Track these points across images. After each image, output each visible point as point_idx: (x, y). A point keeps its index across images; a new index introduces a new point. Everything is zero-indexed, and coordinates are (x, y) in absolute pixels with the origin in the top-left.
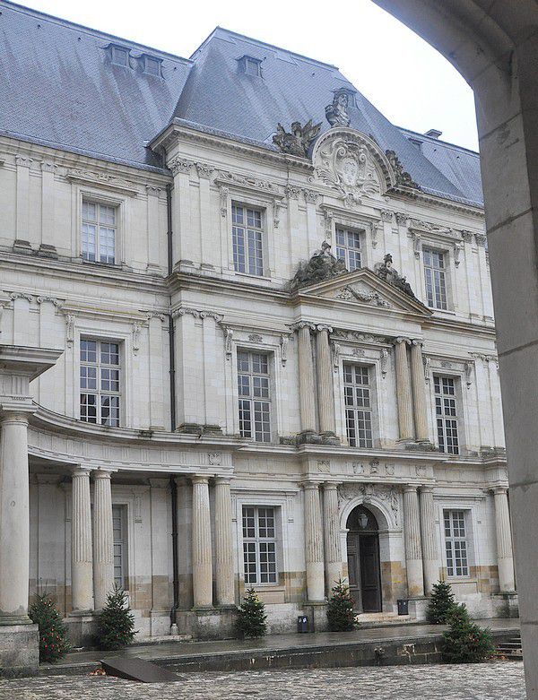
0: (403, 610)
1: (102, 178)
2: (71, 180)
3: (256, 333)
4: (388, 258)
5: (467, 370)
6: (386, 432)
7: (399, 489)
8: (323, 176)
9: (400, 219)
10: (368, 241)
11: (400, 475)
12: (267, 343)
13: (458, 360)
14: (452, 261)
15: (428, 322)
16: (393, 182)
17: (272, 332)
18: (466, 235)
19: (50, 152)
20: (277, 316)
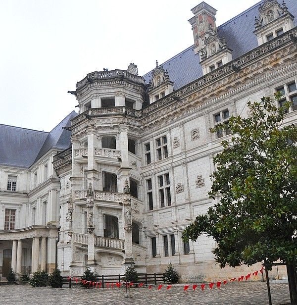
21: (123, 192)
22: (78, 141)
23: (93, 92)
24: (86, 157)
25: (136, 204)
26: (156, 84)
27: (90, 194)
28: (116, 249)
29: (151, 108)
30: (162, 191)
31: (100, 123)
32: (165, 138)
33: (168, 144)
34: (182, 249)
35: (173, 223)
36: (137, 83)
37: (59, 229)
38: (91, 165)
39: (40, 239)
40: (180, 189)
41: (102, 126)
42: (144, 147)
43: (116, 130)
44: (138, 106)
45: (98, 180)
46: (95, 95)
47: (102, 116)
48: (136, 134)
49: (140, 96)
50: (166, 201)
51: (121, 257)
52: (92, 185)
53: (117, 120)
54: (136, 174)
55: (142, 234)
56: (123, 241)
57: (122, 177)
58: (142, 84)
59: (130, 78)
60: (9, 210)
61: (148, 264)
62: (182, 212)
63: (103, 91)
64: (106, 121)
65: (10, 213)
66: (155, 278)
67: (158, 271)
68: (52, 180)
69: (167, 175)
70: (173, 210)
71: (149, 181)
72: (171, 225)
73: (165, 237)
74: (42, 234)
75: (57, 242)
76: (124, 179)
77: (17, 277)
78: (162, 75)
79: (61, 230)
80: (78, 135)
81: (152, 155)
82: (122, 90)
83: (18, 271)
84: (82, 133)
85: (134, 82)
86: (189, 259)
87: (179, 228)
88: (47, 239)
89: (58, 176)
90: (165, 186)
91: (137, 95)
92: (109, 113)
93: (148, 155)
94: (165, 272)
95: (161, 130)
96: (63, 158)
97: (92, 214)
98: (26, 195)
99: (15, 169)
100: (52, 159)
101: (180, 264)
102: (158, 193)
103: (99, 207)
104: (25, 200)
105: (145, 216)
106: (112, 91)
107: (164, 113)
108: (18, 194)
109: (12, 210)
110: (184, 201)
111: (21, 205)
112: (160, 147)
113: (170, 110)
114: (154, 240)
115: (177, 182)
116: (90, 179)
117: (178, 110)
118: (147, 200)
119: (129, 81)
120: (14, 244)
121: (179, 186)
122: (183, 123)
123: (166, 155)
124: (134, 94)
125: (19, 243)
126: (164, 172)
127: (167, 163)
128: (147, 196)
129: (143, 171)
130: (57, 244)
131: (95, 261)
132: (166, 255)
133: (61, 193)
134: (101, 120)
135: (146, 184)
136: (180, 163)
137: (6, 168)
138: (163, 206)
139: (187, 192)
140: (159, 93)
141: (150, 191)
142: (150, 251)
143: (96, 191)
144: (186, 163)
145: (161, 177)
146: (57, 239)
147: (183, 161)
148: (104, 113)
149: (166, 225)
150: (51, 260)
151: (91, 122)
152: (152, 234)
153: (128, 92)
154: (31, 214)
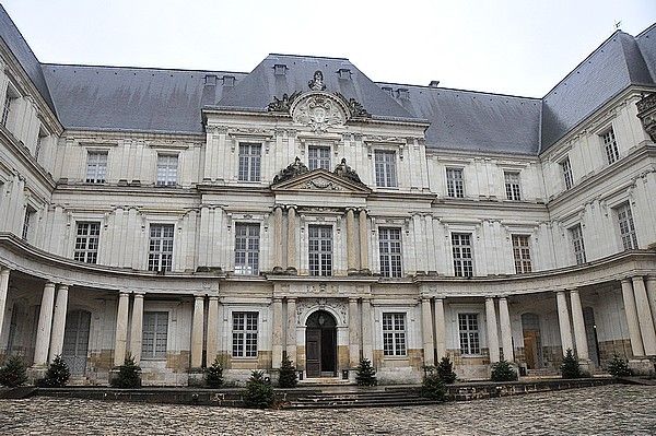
0: (345, 376)
1: (168, 143)
2: (151, 146)
3: (248, 213)
4: (344, 161)
5: (407, 224)
6: (339, 266)
7: (345, 300)
8: (300, 120)
9: (358, 137)
10: (332, 152)
11: (343, 292)
12: (256, 218)
13: (398, 218)
14: (398, 157)
15: (371, 196)
16: (349, 116)
17: (259, 212)
18: (410, 140)
19: (141, 135)
20: (264, 203)
65: (520, 242)
68: (650, 151)
77: (584, 367)
83: (582, 353)
104: (543, 216)
108: (526, 206)
109: (522, 237)
111: (538, 226)
120: (561, 299)
125: (574, 296)
137: (498, 158)
154: (567, 242)
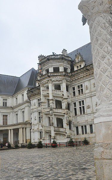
21: (65, 108)
22: (43, 86)
23: (50, 65)
24: (49, 94)
25: (70, 113)
26: (77, 61)
27: (51, 110)
28: (63, 132)
29: (76, 73)
30: (80, 108)
31: (54, 79)
32: (82, 85)
33: (83, 88)
34: (90, 132)
35: (86, 121)
36: (69, 60)
37: (31, 124)
38: (51, 97)
39: (23, 128)
40: (89, 107)
41: (55, 80)
42: (72, 89)
43: (61, 82)
44: (69, 71)
45: (54, 103)
46: (51, 66)
47: (54, 76)
48: (69, 83)
49: (70, 66)
50: (82, 112)
51: (65, 135)
52: (52, 106)
53: (61, 78)
54: (69, 100)
55: (72, 125)
56: (66, 129)
57: (64, 102)
58: (70, 60)
59: (65, 58)
60: (4, 115)
61: (75, 138)
62: (89, 117)
63: (54, 64)
64: (56, 78)
65: (5, 117)
66: (80, 143)
67: (79, 140)
68: (27, 102)
69: (83, 101)
70: (86, 116)
71: (75, 104)
72: (85, 122)
73: (82, 127)
74: (24, 126)
75: (31, 129)
76: (65, 103)
77: (12, 146)
78: (80, 57)
79: (32, 124)
80: (43, 84)
81: (76, 92)
82: (62, 64)
83: (12, 143)
84: (45, 83)
85: (67, 60)
86: (93, 135)
87: (88, 123)
88: (26, 128)
89: (29, 100)
90: (82, 106)
91: (68, 66)
92: (58, 74)
93: (74, 93)
94: (83, 141)
95: (80, 82)
96: (32, 92)
97: (52, 118)
98: (12, 108)
99: (6, 96)
100: (26, 92)
101: (89, 137)
102: (79, 109)
103: (55, 115)
104: (12, 110)
105: (73, 118)
106: (58, 64)
107: (82, 75)
108: (8, 108)
109: (6, 115)
110: (90, 112)
111: (10, 113)
112: (79, 89)
113: (85, 74)
114: (77, 128)
115: (87, 104)
116: (51, 103)
117: (88, 74)
118: (74, 111)
119: (66, 60)
120: (9, 131)
121: (88, 106)
122: (90, 80)
123: (82, 93)
124: (67, 65)
125: (12, 131)
126: (81, 100)
127: (83, 96)
128: (74, 110)
129: (72, 99)
130: (30, 130)
131: (54, 137)
132: (83, 134)
133: (32, 108)
134: (54, 78)
135: (73, 105)
136: (89, 96)
137: (2, 96)
138: (81, 114)
139: (92, 109)
140: (79, 65)
141: (75, 108)
142: (76, 132)
143: (53, 108)
144: (91, 97)
145: (80, 102)
146: (30, 128)
147: (90, 96)
148: (56, 75)
149: (83, 122)
150: (28, 138)
151: (50, 79)
152: (77, 125)
153: (65, 65)
154: (15, 117)
